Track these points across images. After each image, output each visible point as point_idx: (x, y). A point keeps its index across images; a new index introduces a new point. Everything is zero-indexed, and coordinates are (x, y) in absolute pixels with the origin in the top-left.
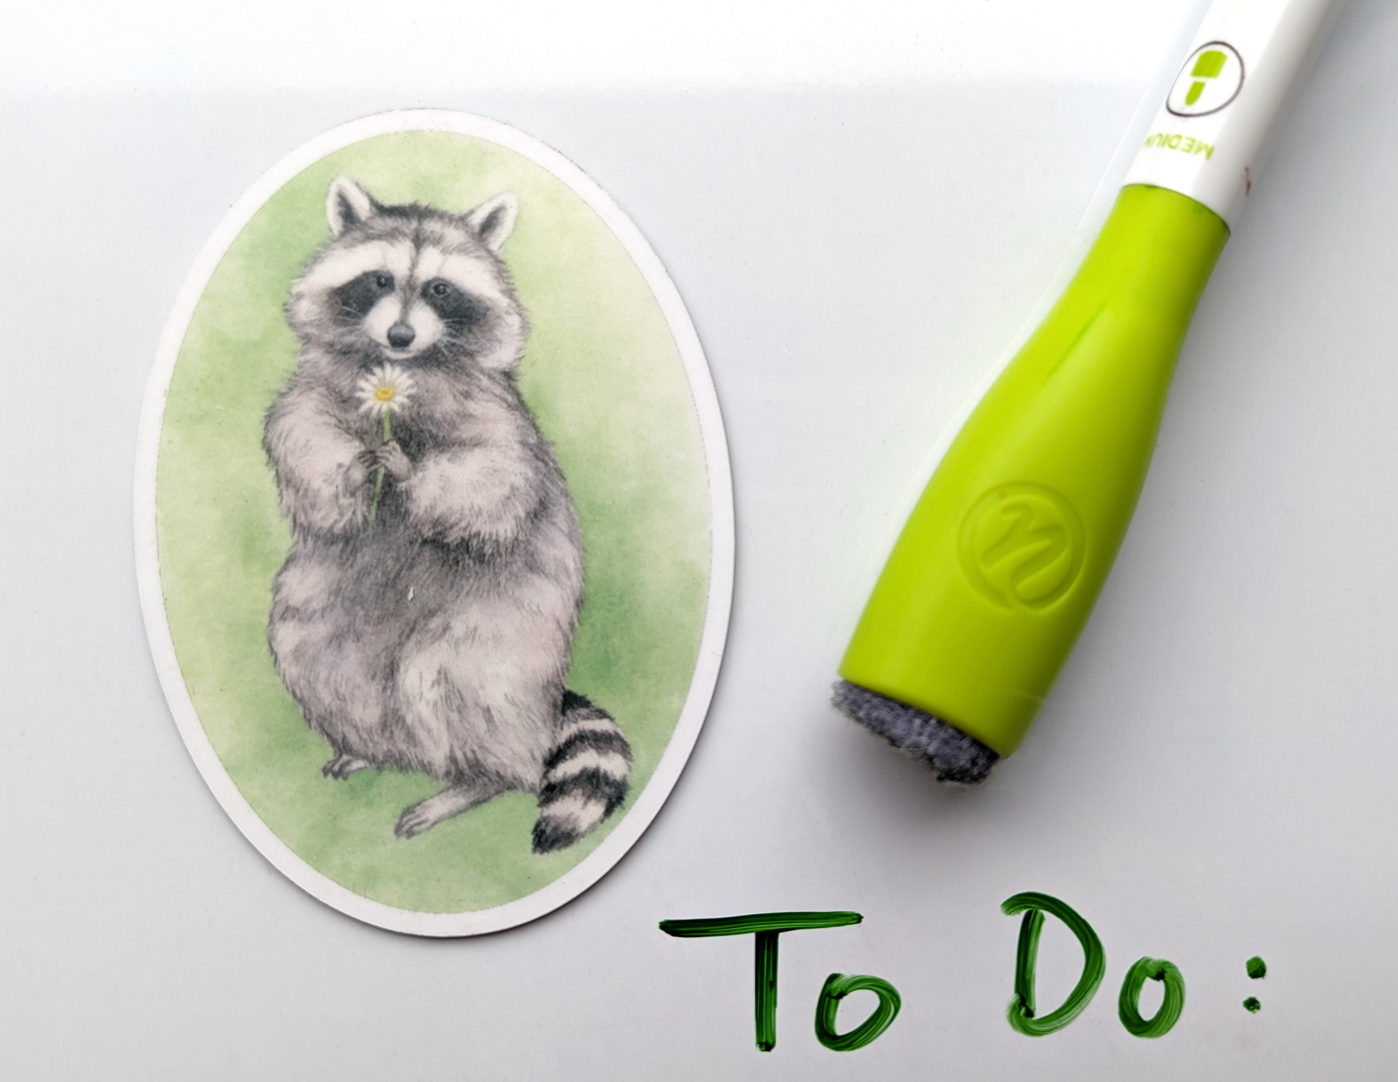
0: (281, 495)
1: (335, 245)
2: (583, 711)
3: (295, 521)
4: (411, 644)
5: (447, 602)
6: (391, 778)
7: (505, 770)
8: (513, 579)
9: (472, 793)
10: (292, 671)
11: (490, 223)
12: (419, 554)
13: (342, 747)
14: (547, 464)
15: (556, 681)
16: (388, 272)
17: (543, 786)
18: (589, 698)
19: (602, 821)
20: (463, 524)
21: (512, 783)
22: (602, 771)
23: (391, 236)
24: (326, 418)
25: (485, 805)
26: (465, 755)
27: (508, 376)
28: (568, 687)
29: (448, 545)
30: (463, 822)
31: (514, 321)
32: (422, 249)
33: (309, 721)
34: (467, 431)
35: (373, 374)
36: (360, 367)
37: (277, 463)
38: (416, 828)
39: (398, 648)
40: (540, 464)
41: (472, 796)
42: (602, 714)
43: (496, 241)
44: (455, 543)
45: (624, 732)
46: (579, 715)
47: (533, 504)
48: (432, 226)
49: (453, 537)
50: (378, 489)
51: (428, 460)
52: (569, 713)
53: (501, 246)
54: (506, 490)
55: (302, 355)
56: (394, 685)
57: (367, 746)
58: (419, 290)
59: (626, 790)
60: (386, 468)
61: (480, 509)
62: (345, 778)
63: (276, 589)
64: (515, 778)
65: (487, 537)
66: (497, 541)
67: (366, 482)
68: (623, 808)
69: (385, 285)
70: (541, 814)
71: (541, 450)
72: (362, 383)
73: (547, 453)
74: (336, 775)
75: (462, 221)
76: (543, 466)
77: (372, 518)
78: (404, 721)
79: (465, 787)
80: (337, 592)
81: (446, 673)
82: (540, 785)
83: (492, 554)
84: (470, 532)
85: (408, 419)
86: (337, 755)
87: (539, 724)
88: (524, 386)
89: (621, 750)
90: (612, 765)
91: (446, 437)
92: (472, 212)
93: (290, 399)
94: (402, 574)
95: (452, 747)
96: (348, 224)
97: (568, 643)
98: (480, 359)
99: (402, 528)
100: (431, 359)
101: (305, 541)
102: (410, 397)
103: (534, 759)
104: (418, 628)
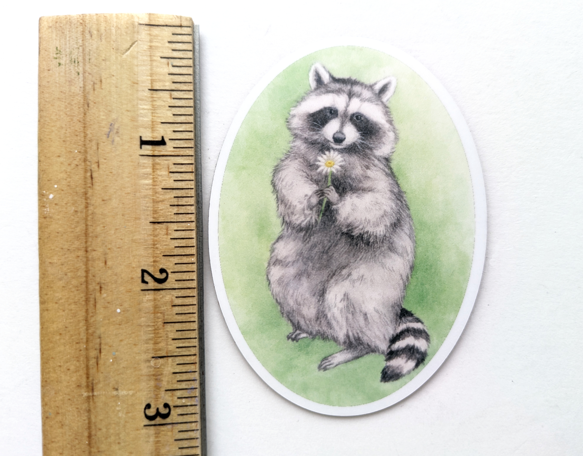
0: (278, 207)
1: (311, 94)
2: (410, 318)
3: (284, 219)
4: (332, 281)
5: (351, 263)
6: (318, 343)
7: (371, 343)
8: (382, 254)
9: (355, 352)
10: (277, 289)
11: (383, 89)
12: (339, 240)
13: (297, 327)
14: (402, 202)
15: (399, 303)
16: (335, 108)
17: (388, 352)
18: (413, 312)
19: (413, 370)
20: (361, 227)
21: (374, 349)
22: (416, 347)
23: (338, 92)
24: (301, 173)
25: (360, 359)
26: (353, 334)
27: (387, 160)
28: (403, 307)
29: (353, 236)
30: (350, 365)
31: (391, 135)
32: (351, 99)
33: (283, 313)
34: (367, 184)
35: (325, 154)
36: (320, 151)
37: (277, 192)
38: (328, 367)
39: (327, 282)
40: (398, 202)
41: (355, 354)
42: (418, 320)
43: (385, 98)
44: (357, 235)
45: (427, 329)
46: (407, 320)
47: (394, 220)
48: (357, 89)
49: (356, 233)
50: (323, 208)
51: (347, 196)
52: (403, 319)
53: (387, 100)
54: (381, 212)
55: (292, 143)
56: (323, 300)
57: (309, 327)
58: (349, 117)
59: (426, 356)
60: (328, 198)
61: (369, 220)
62: (297, 341)
63: (272, 250)
64: (375, 347)
65: (371, 234)
66: (376, 236)
67: (318, 204)
68: (424, 364)
69: (333, 114)
70: (386, 364)
71: (400, 195)
72: (319, 158)
73: (402, 197)
74: (293, 340)
75: (371, 87)
76: (400, 203)
77: (319, 221)
78: (327, 317)
79: (352, 350)
80: (300, 254)
81: (347, 296)
82: (387, 351)
83: (374, 242)
84: (364, 231)
85: (339, 177)
86: (294, 330)
87: (389, 322)
88: (393, 165)
89: (425, 337)
90: (421, 344)
91: (357, 187)
92: (375, 84)
93: (285, 163)
94: (331, 248)
95: (348, 330)
96: (319, 85)
97: (405, 286)
98: (375, 151)
99: (333, 226)
100: (352, 149)
101: (288, 229)
102: (341, 166)
103: (386, 339)
104: (337, 274)
